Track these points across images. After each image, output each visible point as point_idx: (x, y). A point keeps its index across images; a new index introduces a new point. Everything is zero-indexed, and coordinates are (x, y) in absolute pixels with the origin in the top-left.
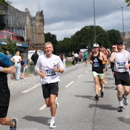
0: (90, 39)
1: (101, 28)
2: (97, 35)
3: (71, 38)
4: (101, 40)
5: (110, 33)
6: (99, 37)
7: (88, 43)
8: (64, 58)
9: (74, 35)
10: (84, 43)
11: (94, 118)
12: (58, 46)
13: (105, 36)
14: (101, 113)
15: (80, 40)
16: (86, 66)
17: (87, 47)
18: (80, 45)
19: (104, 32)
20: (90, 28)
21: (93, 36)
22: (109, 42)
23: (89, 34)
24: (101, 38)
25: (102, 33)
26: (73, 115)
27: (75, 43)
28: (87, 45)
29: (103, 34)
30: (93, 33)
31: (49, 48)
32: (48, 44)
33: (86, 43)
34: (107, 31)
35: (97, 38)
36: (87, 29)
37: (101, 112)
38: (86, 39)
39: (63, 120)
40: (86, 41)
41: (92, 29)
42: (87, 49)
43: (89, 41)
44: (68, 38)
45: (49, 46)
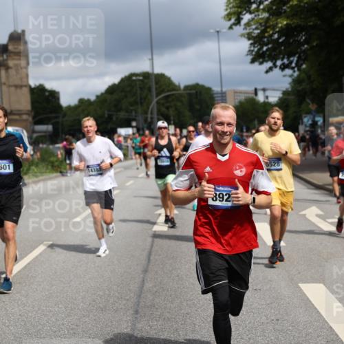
0: (141, 103)
1: (169, 79)
3: (95, 101)
4: (167, 108)
5: (188, 92)
6: (162, 101)
7: (136, 113)
9: (102, 94)
10: (126, 114)
12: (64, 119)
13: (179, 98)
14: (155, 289)
15: (117, 106)
16: (135, 168)
17: (134, 124)
18: (117, 118)
19: (174, 90)
20: (141, 78)
21: (149, 97)
22: (187, 113)
23: (139, 92)
24: (168, 104)
25: (171, 91)
27: (106, 112)
28: (134, 120)
29: (173, 95)
30: (150, 90)
32: (88, 120)
33: (131, 112)
34: (182, 87)
35: (157, 102)
36: (134, 80)
37: (155, 286)
38: (132, 105)
40: (132, 108)
42: (135, 129)
43: (140, 110)
44: (89, 101)
45: (90, 123)
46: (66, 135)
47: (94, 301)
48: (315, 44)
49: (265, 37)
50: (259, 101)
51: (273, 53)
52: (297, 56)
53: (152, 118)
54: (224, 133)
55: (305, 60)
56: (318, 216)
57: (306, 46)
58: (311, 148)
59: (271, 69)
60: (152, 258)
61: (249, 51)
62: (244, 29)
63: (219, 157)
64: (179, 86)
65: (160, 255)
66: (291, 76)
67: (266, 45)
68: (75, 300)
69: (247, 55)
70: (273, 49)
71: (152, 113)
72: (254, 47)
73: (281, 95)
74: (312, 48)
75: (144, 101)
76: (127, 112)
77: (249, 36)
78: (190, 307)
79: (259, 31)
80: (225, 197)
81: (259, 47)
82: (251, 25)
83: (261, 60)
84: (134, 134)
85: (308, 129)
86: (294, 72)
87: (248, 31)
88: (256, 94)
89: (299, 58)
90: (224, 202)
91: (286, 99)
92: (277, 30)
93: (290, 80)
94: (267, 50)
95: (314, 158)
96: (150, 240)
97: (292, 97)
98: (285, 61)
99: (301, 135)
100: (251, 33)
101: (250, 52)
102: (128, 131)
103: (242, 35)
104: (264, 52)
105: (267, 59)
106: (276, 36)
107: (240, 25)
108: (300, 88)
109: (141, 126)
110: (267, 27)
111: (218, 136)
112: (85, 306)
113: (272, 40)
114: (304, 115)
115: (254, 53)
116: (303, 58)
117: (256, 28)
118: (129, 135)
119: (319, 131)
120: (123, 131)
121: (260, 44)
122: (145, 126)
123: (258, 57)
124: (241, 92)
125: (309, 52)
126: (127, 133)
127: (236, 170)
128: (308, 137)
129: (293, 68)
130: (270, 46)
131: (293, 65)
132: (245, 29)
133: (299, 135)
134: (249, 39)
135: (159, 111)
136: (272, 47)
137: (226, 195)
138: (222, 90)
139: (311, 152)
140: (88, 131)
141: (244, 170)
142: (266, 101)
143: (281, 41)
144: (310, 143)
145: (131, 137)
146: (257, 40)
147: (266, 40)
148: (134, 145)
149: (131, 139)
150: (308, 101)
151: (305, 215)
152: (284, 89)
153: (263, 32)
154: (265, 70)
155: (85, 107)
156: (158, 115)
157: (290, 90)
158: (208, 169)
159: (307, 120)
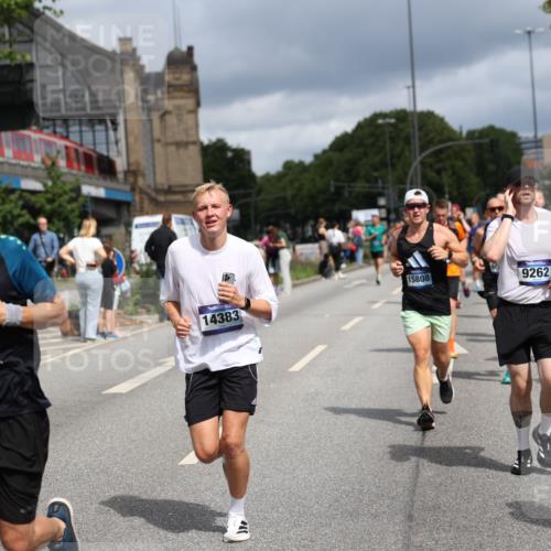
0: (393, 165)
1: (442, 120)
2: (423, 149)
3: (311, 165)
4: (439, 172)
5: (477, 141)
6: (430, 161)
7: (384, 183)
9: (325, 152)
10: (367, 185)
11: (413, 501)
12: (261, 198)
13: (458, 153)
14: (439, 480)
15: (351, 173)
17: (382, 202)
18: (350, 193)
19: (451, 139)
20: (393, 121)
21: (407, 153)
22: (474, 179)
23: (388, 145)
24: (440, 165)
25: (445, 142)
26: (324, 487)
27: (332, 183)
28: (381, 195)
29: (448, 148)
30: (408, 141)
31: (214, 206)
32: (208, 189)
33: (376, 182)
34: (464, 133)
35: (422, 163)
36: (381, 126)
37: (439, 475)
38: (376, 170)
39: (280, 510)
40: (376, 174)
41: (401, 126)
42: (383, 211)
43: (390, 178)
44: (301, 163)
47: (338, 501)
68: (305, 499)
71: (411, 182)
75: (397, 162)
76: (368, 181)
109: (393, 206)
122: (400, 205)
135: (424, 177)
138: (536, 136)
155: (294, 175)
156: (422, 184)
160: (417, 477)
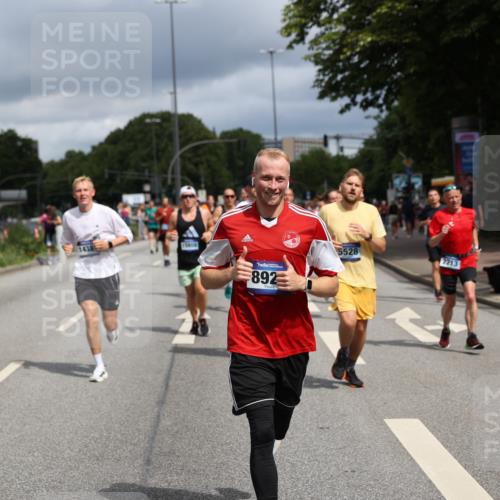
0: (159, 159)
1: (199, 122)
2: (182, 146)
3: (90, 155)
4: (196, 165)
5: (227, 140)
6: (189, 155)
7: (150, 172)
8: (59, 224)
9: (101, 144)
10: (136, 173)
11: (152, 447)
12: (45, 181)
13: (213, 149)
14: (176, 429)
15: (123, 162)
17: (147, 188)
18: (122, 180)
19: (206, 138)
20: (158, 121)
21: (170, 148)
22: (225, 172)
23: (154, 141)
24: (198, 159)
25: (201, 140)
26: (76, 433)
27: (106, 171)
28: (147, 182)
29: (204, 145)
30: (170, 137)
31: (85, 190)
32: (82, 180)
33: (143, 171)
34: (218, 133)
35: (182, 156)
36: (149, 124)
37: (176, 424)
38: (144, 160)
39: (36, 454)
40: (144, 165)
41: (164, 125)
42: (148, 196)
43: (156, 168)
44: (81, 154)
45: (84, 186)
46: (47, 204)
47: (86, 446)
48: (412, 70)
49: (340, 61)
50: (330, 155)
51: (352, 84)
52: (386, 88)
53: (173, 180)
54: (272, 191)
55: (397, 95)
56: (413, 321)
57: (399, 74)
58: (404, 223)
59: (347, 107)
60: (171, 383)
61: (317, 80)
62: (309, 49)
63: (264, 222)
64: (214, 133)
65: (182, 379)
66: (376, 118)
67: (342, 72)
68: (58, 445)
69: (314, 86)
70: (351, 78)
71: (173, 173)
72: (324, 75)
73: (362, 146)
74: (408, 76)
75: (162, 154)
76: (137, 170)
77: (317, 60)
78: (226, 454)
79: (331, 52)
80: (271, 278)
81: (331, 75)
82: (320, 43)
83: (334, 94)
84: (146, 203)
85: (400, 195)
86: (382, 111)
87: (314, 52)
88: (326, 143)
89: (389, 92)
90: (269, 284)
91: (369, 151)
92: (358, 50)
93: (375, 123)
94: (342, 79)
95: (409, 236)
96: (168, 356)
97: (377, 149)
98: (369, 96)
99: (390, 204)
100: (320, 54)
101: (318, 82)
102: (139, 199)
103: (307, 58)
104: (337, 82)
105: (342, 92)
106: (356, 59)
107: (304, 43)
108: (389, 136)
109: (157, 191)
110: (342, 46)
111: (263, 195)
112: (73, 454)
113: (350, 65)
114: (394, 175)
115: (323, 84)
116: (394, 91)
117: (328, 48)
118: (140, 205)
119: (417, 198)
120: (131, 199)
121: (332, 71)
122: (164, 190)
123: (329, 90)
124: (304, 142)
125: (403, 83)
126: (137, 202)
127: (287, 239)
128: (400, 206)
129: (380, 106)
130: (347, 73)
131: (381, 101)
132: (311, 48)
133: (387, 204)
134: (317, 63)
135: (184, 168)
136: (349, 75)
137: (272, 274)
138: (276, 139)
139: (404, 228)
140: (82, 196)
141: (298, 240)
142: (341, 153)
143: (362, 66)
144: (403, 216)
145: (142, 207)
146: (328, 65)
147: (341, 64)
148: (147, 219)
149: (143, 211)
150: (401, 154)
151: (393, 320)
152: (367, 137)
153: (338, 52)
154: (340, 108)
155: (75, 162)
156: (182, 174)
157: (375, 137)
158: (247, 238)
159: (399, 182)
160: (158, 425)
